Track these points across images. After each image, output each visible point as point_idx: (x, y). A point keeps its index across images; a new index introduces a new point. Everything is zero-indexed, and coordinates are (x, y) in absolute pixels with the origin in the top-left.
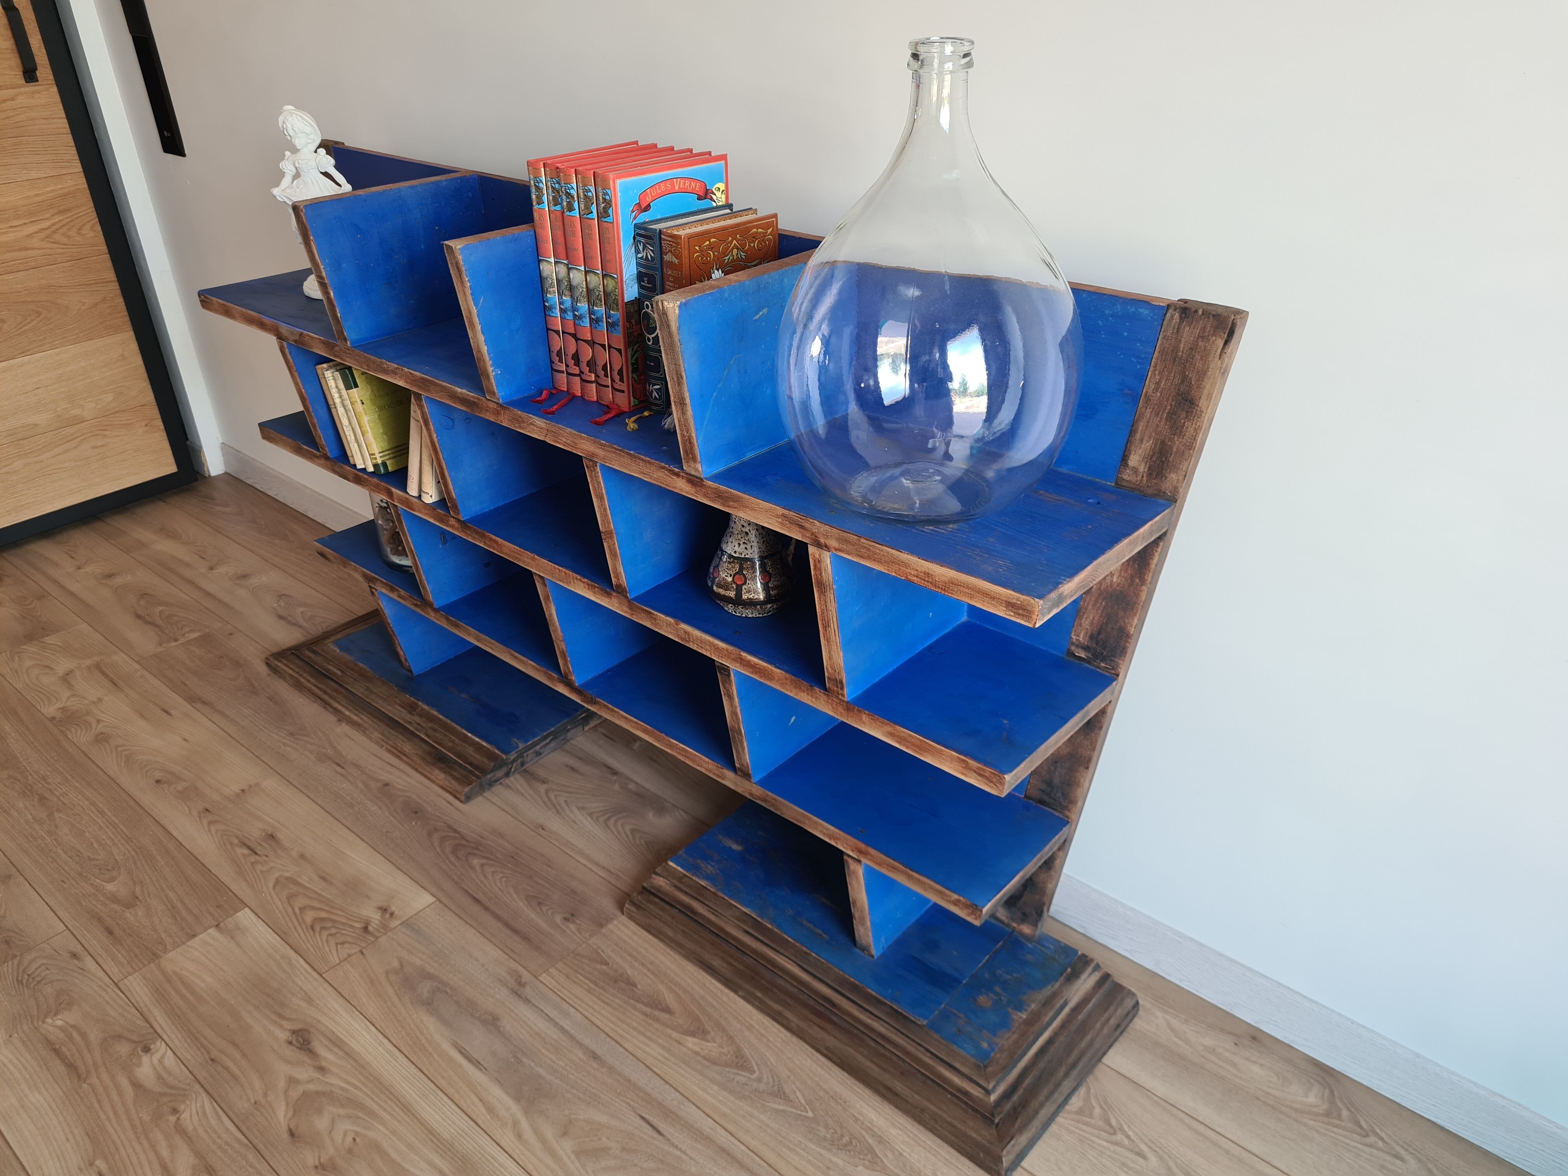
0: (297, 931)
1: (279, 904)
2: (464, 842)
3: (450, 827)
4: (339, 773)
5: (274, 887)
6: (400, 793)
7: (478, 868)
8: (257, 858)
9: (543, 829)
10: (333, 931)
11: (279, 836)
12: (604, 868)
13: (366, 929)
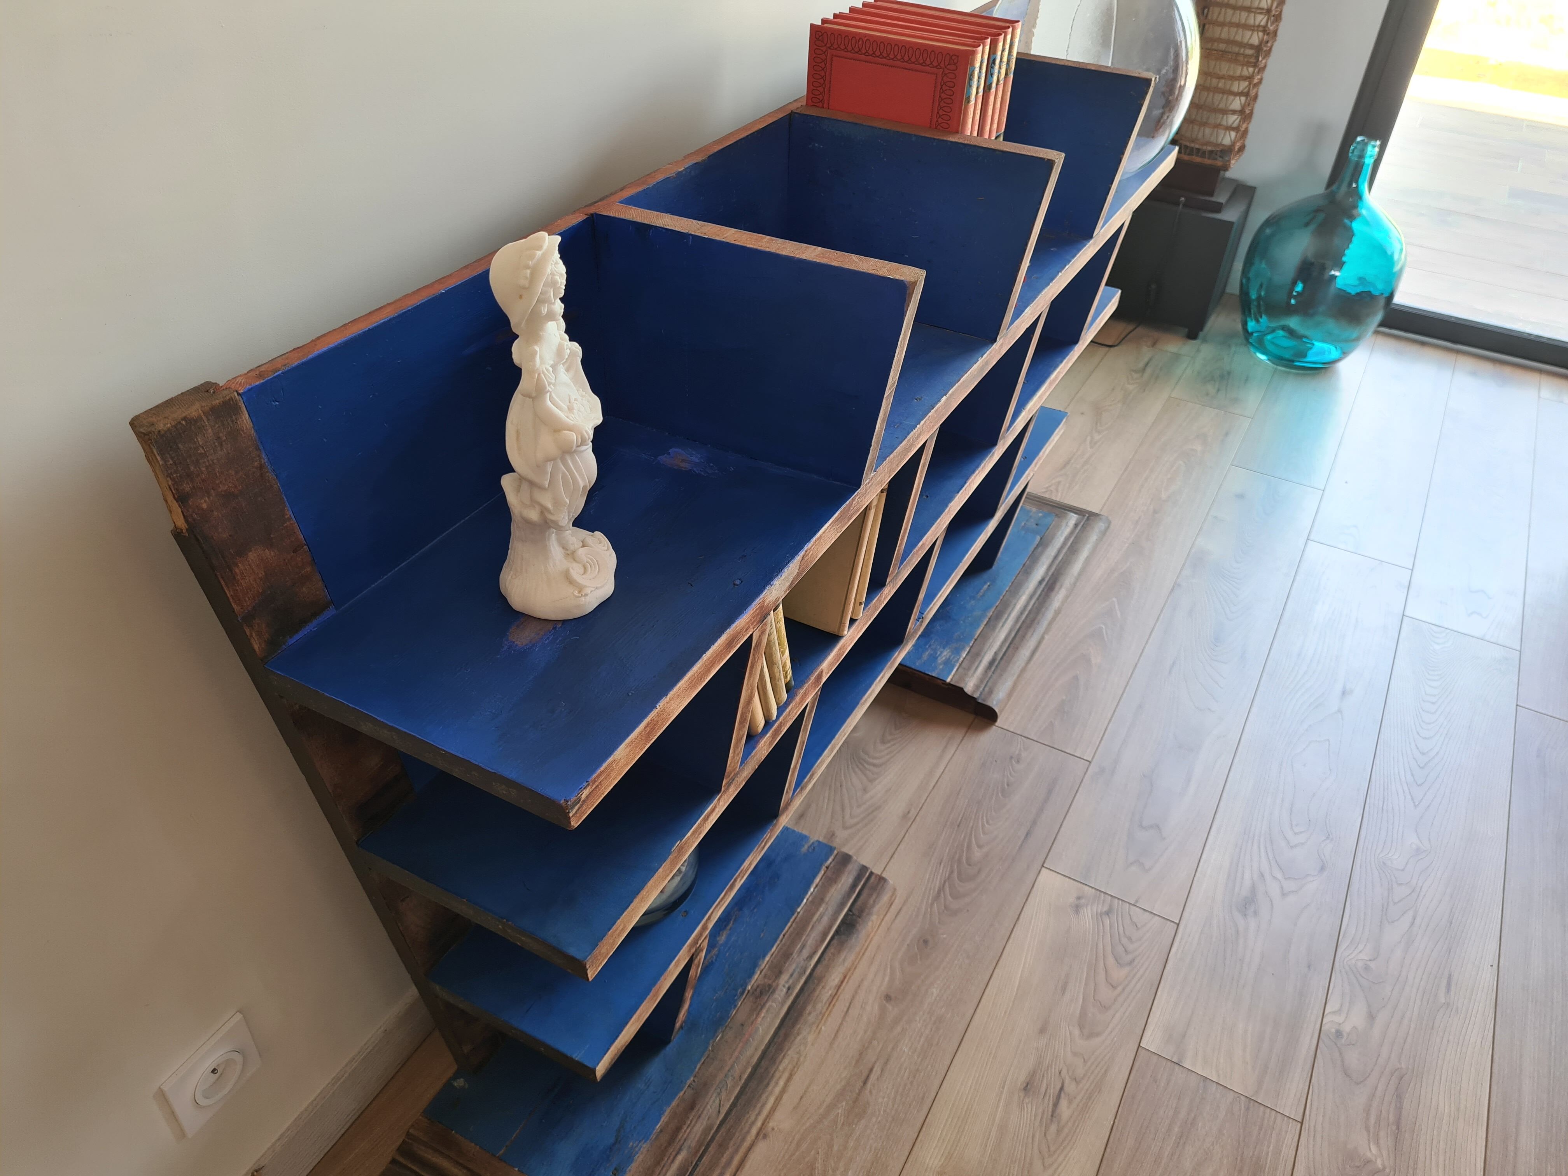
0: (1142, 976)
1: (1118, 1015)
2: (955, 875)
3: (937, 897)
4: (882, 1070)
5: (1098, 1035)
6: (898, 973)
7: (985, 850)
8: (1067, 1081)
9: (909, 812)
10: (1125, 941)
11: (1022, 1078)
12: (943, 751)
13: (1108, 913)
